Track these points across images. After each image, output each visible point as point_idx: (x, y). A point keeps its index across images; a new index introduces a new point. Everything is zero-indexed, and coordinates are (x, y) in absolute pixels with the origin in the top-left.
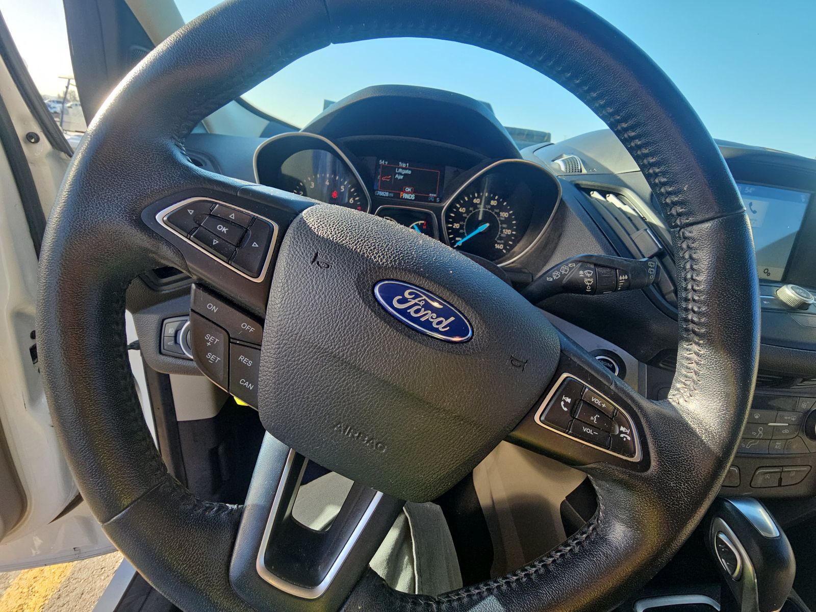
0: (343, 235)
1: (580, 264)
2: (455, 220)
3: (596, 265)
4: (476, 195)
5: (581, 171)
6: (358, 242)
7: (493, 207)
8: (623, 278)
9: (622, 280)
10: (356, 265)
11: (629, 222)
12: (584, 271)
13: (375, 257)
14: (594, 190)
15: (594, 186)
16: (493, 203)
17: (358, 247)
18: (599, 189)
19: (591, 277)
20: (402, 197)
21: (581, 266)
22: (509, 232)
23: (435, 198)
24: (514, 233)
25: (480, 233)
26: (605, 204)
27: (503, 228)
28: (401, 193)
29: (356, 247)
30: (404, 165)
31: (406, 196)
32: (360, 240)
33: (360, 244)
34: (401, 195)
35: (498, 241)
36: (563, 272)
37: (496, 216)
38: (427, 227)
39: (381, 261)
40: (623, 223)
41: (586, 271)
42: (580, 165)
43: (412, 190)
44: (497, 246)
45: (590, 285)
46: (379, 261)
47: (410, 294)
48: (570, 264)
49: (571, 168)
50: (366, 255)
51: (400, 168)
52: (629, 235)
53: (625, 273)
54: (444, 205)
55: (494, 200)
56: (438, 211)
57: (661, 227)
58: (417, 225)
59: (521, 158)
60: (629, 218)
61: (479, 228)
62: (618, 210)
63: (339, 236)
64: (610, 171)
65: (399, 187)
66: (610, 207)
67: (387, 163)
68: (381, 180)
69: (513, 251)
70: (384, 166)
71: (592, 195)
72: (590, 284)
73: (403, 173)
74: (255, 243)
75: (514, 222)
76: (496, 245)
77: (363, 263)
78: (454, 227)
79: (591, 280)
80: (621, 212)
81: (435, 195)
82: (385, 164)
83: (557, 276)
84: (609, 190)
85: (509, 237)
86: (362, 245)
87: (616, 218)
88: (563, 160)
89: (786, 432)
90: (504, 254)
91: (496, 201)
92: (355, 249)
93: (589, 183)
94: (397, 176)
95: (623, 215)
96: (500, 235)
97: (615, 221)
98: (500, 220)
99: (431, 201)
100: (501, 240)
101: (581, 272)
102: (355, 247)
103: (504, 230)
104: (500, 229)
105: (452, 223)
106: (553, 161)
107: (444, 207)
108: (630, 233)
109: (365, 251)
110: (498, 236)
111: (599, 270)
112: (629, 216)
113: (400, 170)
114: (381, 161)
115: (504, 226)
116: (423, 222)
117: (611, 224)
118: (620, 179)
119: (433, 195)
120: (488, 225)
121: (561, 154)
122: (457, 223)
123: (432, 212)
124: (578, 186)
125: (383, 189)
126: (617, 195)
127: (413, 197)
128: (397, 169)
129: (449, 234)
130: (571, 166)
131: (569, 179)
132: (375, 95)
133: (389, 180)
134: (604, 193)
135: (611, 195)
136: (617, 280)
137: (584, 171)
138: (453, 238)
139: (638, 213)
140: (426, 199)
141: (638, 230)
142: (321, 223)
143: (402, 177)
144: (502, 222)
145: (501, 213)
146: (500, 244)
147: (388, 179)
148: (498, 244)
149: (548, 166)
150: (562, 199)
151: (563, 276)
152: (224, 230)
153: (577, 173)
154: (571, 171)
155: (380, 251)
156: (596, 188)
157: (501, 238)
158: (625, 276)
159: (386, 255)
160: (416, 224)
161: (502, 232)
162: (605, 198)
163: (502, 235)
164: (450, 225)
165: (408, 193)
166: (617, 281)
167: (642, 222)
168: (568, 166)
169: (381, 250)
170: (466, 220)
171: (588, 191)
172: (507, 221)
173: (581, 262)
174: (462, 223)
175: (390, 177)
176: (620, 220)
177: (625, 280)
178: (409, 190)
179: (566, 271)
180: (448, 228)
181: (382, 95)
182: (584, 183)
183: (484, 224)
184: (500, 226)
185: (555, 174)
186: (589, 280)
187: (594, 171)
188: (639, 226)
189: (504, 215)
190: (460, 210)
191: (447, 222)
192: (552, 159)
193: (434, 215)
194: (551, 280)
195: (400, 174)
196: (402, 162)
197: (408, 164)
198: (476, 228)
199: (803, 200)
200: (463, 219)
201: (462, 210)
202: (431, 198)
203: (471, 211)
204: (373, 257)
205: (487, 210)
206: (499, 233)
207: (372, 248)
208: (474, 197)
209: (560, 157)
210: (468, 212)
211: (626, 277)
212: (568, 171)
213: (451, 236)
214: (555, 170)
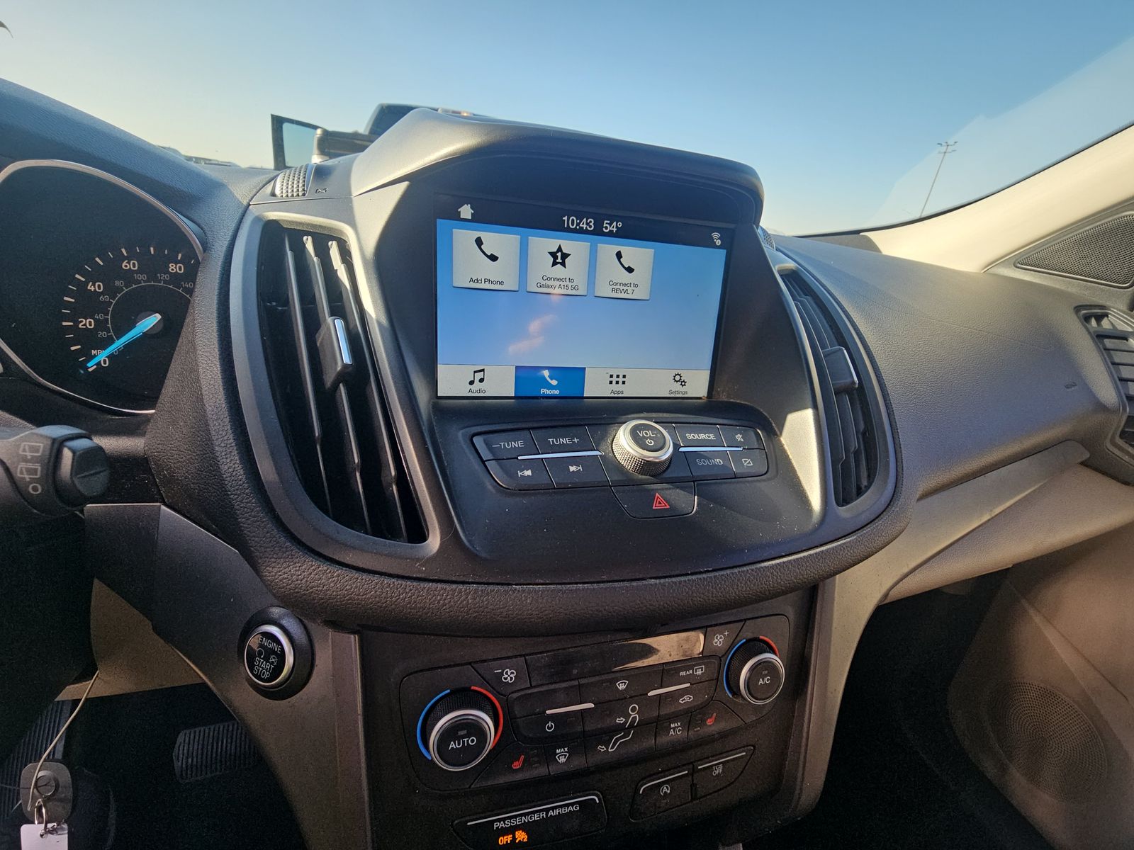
2: (80, 312)
4: (125, 252)
5: (305, 194)
16: (176, 268)
18: (310, 230)
42: (308, 180)
55: (176, 262)
61: (138, 325)
64: (349, 192)
78: (80, 326)
89: (687, 700)
91: (180, 265)
105: (74, 318)
118: (351, 209)
120: (158, 316)
122: (85, 318)
124: (275, 225)
130: (290, 183)
135: (334, 243)
138: (82, 352)
154: (290, 195)
156: (305, 229)
164: (68, 323)
168: (285, 184)
170: (110, 309)
174: (100, 316)
182: (283, 217)
183: (151, 314)
187: (324, 192)
190: (89, 287)
199: (718, 243)
200: (103, 308)
201: (95, 287)
203: (121, 290)
205: (162, 284)
208: (121, 258)
210: (111, 290)
212: (284, 195)
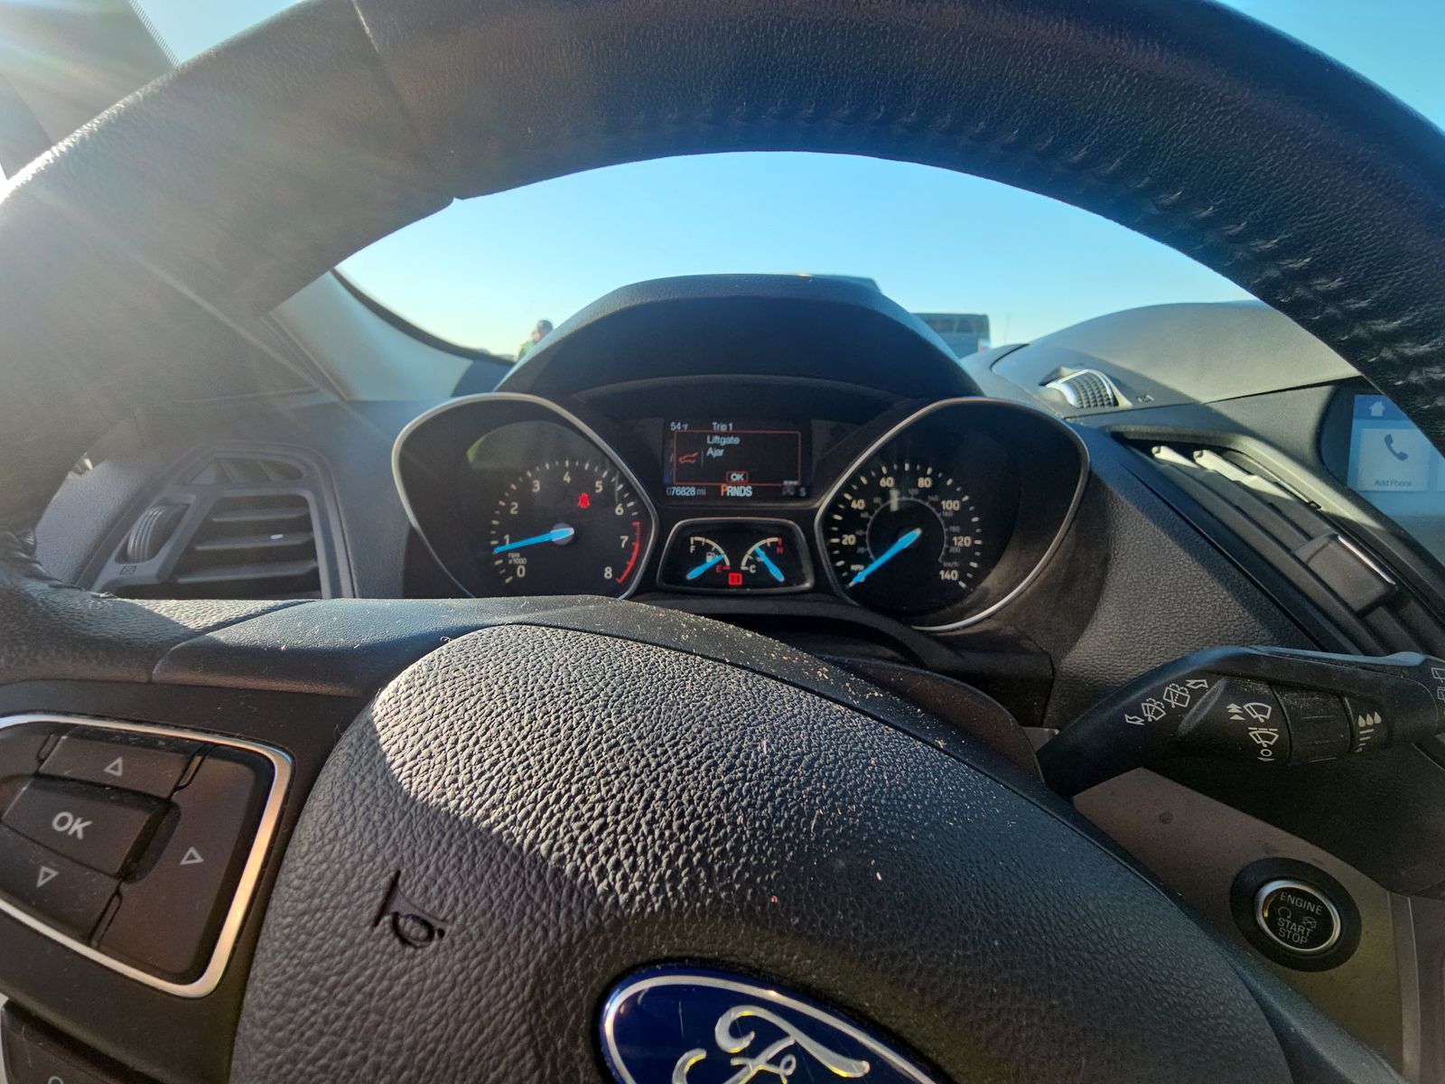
0: (493, 782)
1: (1221, 684)
2: (845, 528)
3: (1271, 684)
4: (884, 470)
5: (1116, 403)
6: (547, 806)
7: (924, 493)
8: (1370, 721)
9: (1367, 727)
10: (531, 919)
11: (1274, 515)
12: (1240, 704)
13: (602, 873)
14: (1159, 444)
15: (1159, 434)
16: (924, 483)
17: (543, 834)
18: (1174, 439)
19: (1267, 724)
20: (725, 493)
21: (1228, 688)
22: (966, 541)
23: (797, 489)
24: (978, 542)
25: (904, 552)
26: (1200, 476)
27: (951, 535)
28: (723, 486)
29: (537, 836)
30: (723, 428)
31: (733, 491)
32: (552, 798)
33: (552, 815)
34: (723, 491)
35: (945, 564)
36: (1173, 703)
37: (933, 509)
38: (784, 550)
39: (624, 888)
40: (1260, 518)
41: (1249, 705)
42: (1110, 389)
43: (744, 477)
44: (945, 575)
45: (1269, 747)
46: (618, 887)
47: (737, 1030)
48: (1193, 682)
49: (1090, 397)
50: (568, 868)
51: (715, 434)
52: (1287, 550)
53: (1371, 707)
54: (817, 505)
55: (925, 476)
56: (806, 518)
57: (1369, 527)
58: (763, 547)
59: (979, 393)
60: (1271, 506)
61: (900, 540)
62: (1234, 486)
63: (480, 789)
64: (1190, 398)
65: (718, 472)
66: (1214, 482)
67: (686, 426)
68: (678, 462)
69: (984, 584)
70: (681, 435)
71: (1157, 456)
72: (1271, 743)
73: (723, 444)
74: (192, 850)
75: (975, 519)
76: (942, 572)
77: (558, 905)
78: (844, 542)
79: (1272, 731)
80: (1248, 495)
81: (795, 483)
82: (682, 428)
83: (1157, 713)
84: (1200, 442)
85: (967, 553)
86: (559, 822)
87: (1238, 508)
88: (1068, 383)
90: (963, 595)
91: (928, 479)
92: (531, 846)
93: (1145, 429)
94: (710, 451)
95: (1255, 501)
96: (948, 549)
97: (1237, 514)
98: (943, 517)
99: (789, 498)
100: (951, 561)
101: (1234, 708)
102: (531, 834)
103: (955, 539)
104: (946, 537)
105: (839, 535)
106: (1043, 384)
107: (817, 509)
108: (1289, 544)
109: (567, 848)
110: (943, 553)
111: (1285, 699)
112: (1269, 501)
113: (716, 439)
114: (673, 424)
115: (955, 529)
116: (775, 539)
117: (1229, 522)
118: (1219, 416)
119: (791, 483)
120: (917, 532)
121: (1054, 368)
122: (849, 534)
123: (791, 522)
124: (1119, 438)
125: (684, 481)
126: (1222, 451)
127: (747, 491)
128: (708, 438)
129: (834, 559)
130: (1089, 393)
131: (1095, 423)
132: (633, 304)
133: (693, 462)
134: (1186, 449)
135: (1205, 452)
136: (1351, 727)
137: (1124, 403)
138: (846, 568)
139: (1291, 493)
140: (777, 495)
141: (1310, 538)
142: (430, 736)
143: (720, 453)
144: (950, 522)
145: (943, 502)
146: (951, 569)
147: (692, 459)
148: (945, 569)
149: (1035, 396)
150: (1090, 473)
151: (1175, 715)
152: (77, 827)
153: (1107, 409)
154: (1092, 405)
155: (622, 839)
156: (1164, 439)
157: (949, 557)
158: (1373, 717)
159: (644, 852)
160: (760, 547)
161: (951, 543)
162: (1193, 460)
163: (952, 550)
164: (835, 540)
165: (737, 484)
166: (1353, 731)
167: (1311, 515)
168: (1082, 395)
169: (624, 830)
170: (869, 525)
171: (1146, 445)
172: (960, 518)
173: (1224, 675)
174: (860, 533)
175: (696, 454)
176: (1251, 513)
177: (1375, 725)
178: (738, 477)
179: (1182, 699)
180: (831, 547)
181: (649, 300)
182: (1132, 429)
183: (911, 530)
184: (945, 530)
185: (1058, 415)
186: (1264, 731)
187: (1149, 400)
188: (1311, 529)
189: (951, 505)
190: (854, 505)
191: (828, 534)
192: (1040, 380)
193: (798, 528)
194: (1140, 722)
195: (717, 446)
196: (719, 423)
197: (731, 425)
198: (894, 540)
200: (862, 524)
201: (858, 505)
202: (788, 491)
203: (878, 506)
204: (593, 874)
205: (912, 499)
206: (945, 546)
207: (594, 826)
208: (881, 475)
209: (1055, 376)
210: (870, 508)
211: (1378, 719)
212: (1086, 406)
213: (840, 563)
214: (1053, 404)
